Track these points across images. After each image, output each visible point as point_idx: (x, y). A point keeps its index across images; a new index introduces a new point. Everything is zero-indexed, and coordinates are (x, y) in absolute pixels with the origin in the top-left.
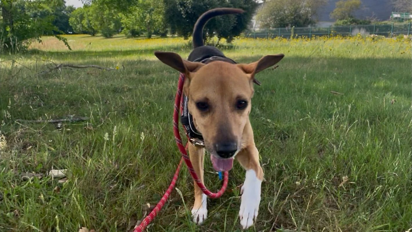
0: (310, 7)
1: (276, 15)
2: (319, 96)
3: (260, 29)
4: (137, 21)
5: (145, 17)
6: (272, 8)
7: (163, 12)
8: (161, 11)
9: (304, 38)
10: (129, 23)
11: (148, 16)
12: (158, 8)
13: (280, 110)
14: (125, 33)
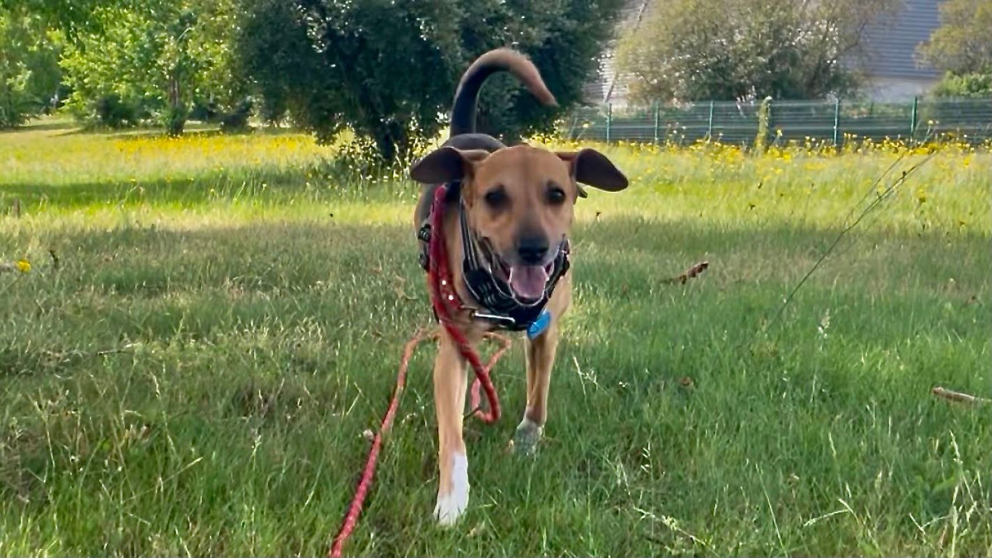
0: (832, 20)
1: (696, 50)
2: (885, 407)
3: (631, 104)
4: (125, 62)
5: (157, 48)
6: (680, 20)
7: (231, 31)
8: (227, 24)
9: (813, 147)
10: (92, 70)
11: (171, 44)
12: (213, 12)
13: (716, 473)
14: (73, 111)
